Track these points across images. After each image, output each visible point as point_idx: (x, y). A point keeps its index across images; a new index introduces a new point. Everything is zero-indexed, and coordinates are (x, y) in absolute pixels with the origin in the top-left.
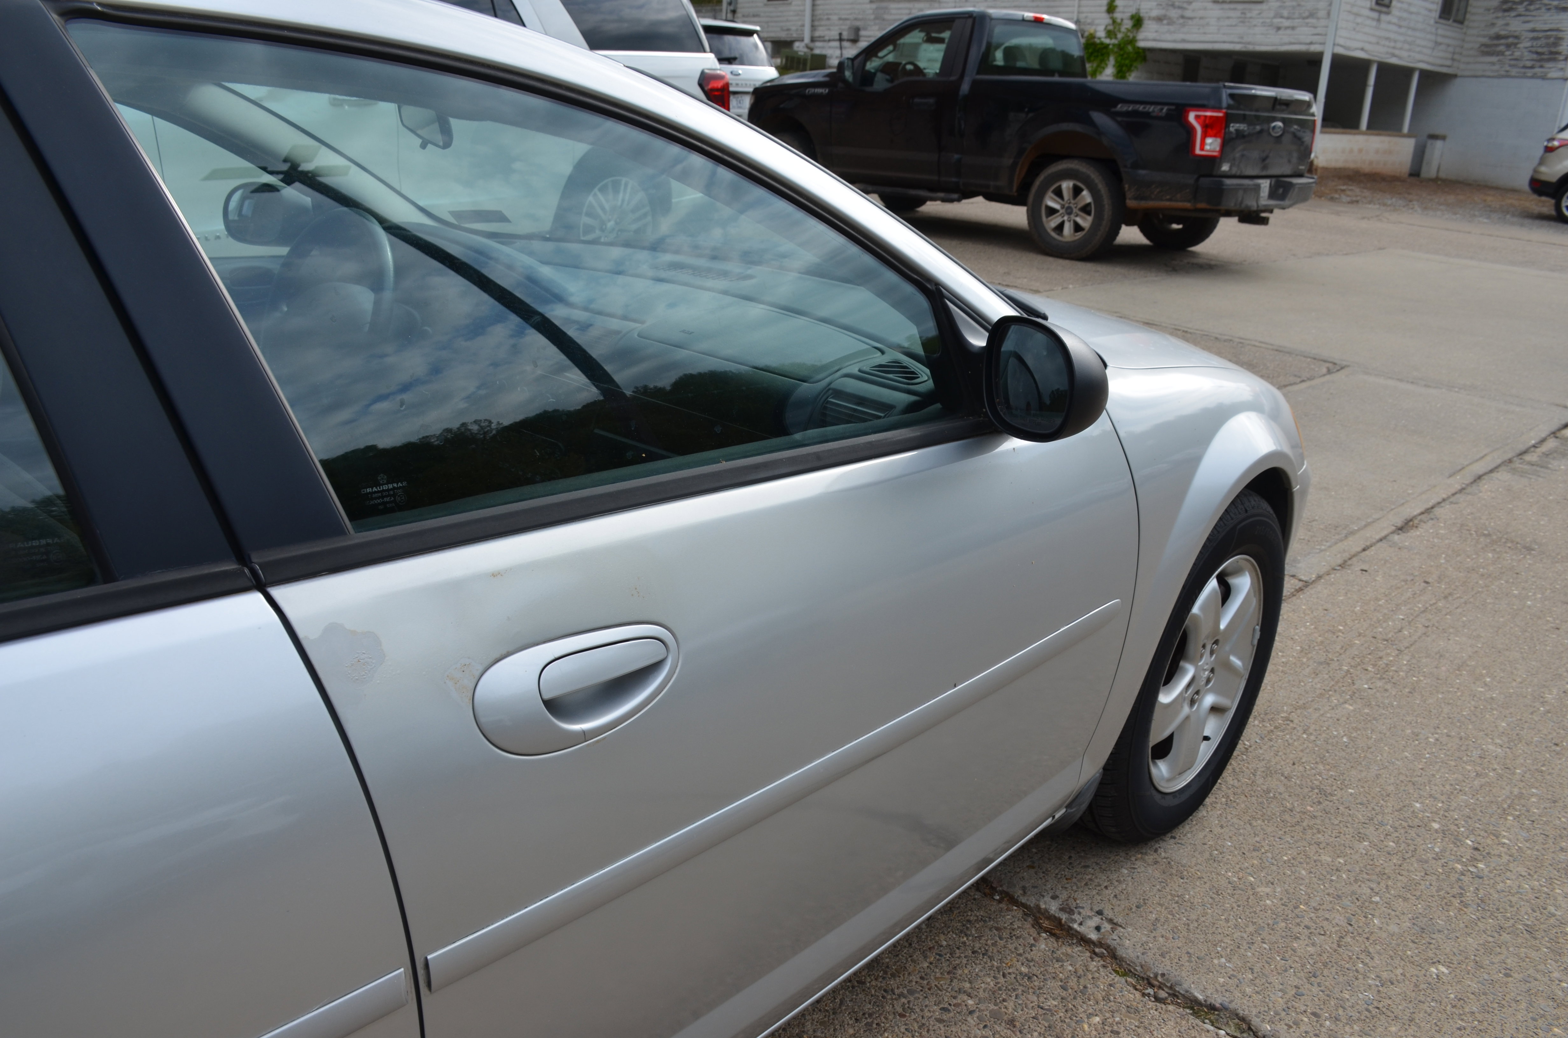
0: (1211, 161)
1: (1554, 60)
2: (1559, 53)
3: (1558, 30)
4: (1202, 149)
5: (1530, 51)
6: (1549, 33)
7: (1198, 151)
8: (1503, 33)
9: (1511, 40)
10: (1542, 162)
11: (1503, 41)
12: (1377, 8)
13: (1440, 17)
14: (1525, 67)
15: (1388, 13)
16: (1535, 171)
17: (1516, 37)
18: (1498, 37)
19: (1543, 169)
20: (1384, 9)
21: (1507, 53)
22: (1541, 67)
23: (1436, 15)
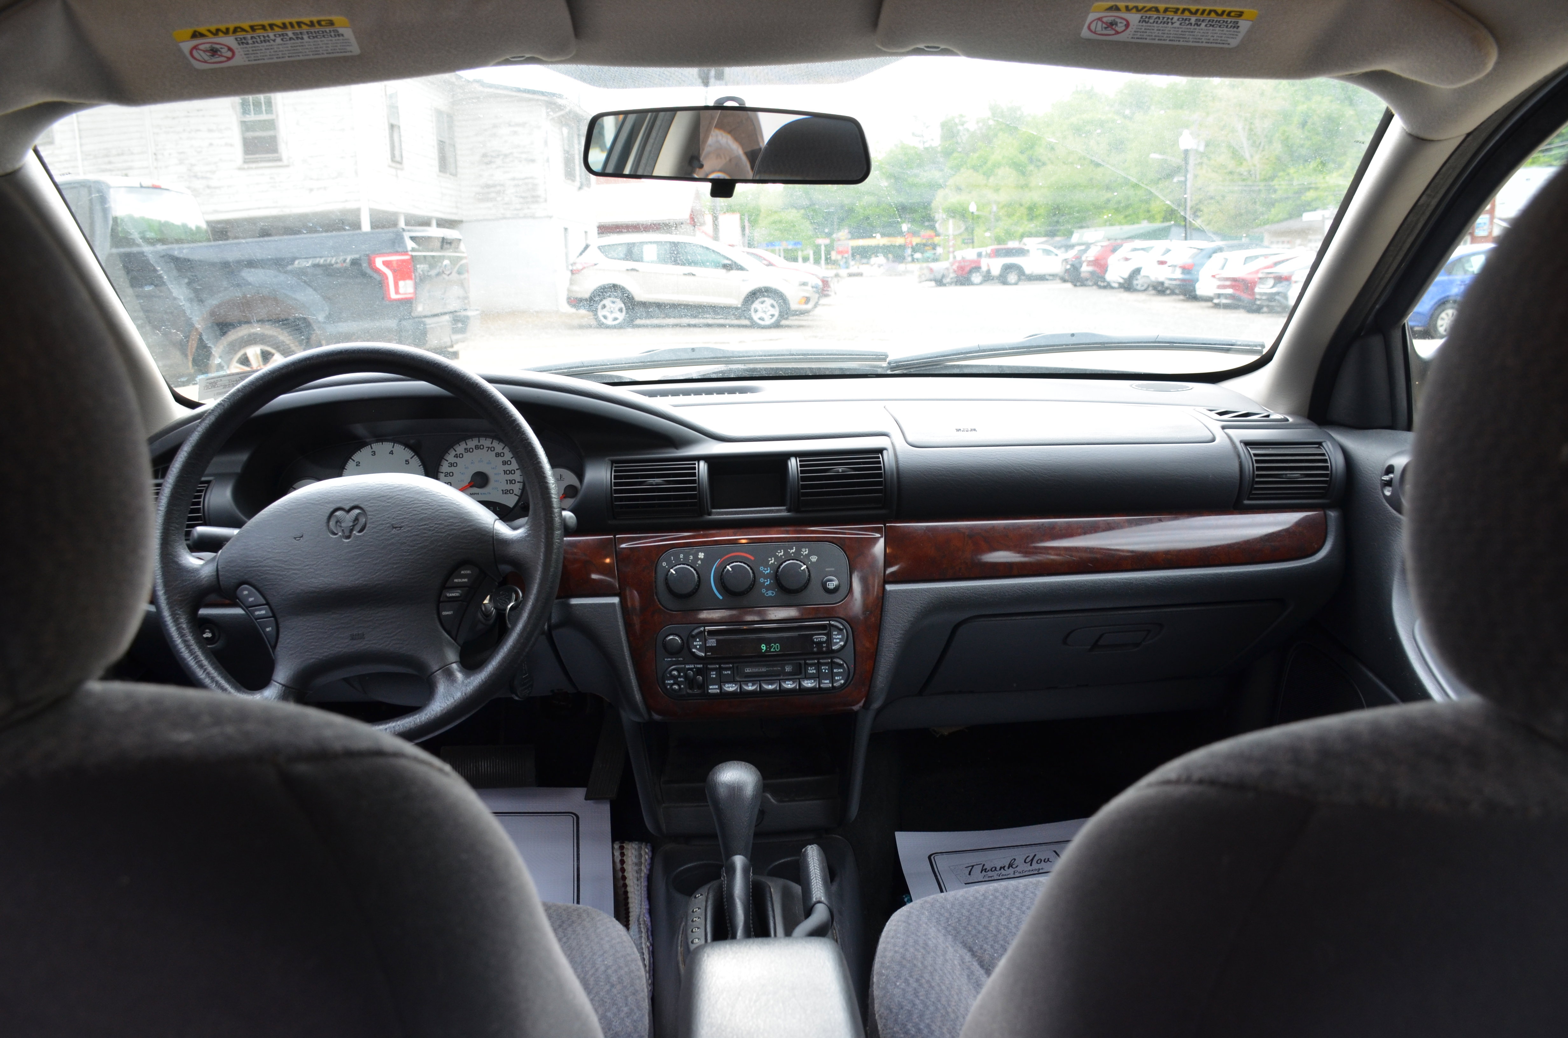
0: (408, 302)
1: (537, 202)
2: (539, 197)
3: (532, 178)
4: (397, 292)
5: (516, 196)
6: (526, 181)
7: (393, 296)
8: (490, 182)
9: (498, 188)
10: (572, 282)
11: (492, 189)
12: (394, 165)
13: (440, 171)
14: (516, 210)
15: (402, 169)
16: (569, 290)
17: (502, 185)
18: (488, 186)
19: (575, 288)
20: (398, 166)
21: (499, 199)
22: (528, 208)
23: (437, 169)
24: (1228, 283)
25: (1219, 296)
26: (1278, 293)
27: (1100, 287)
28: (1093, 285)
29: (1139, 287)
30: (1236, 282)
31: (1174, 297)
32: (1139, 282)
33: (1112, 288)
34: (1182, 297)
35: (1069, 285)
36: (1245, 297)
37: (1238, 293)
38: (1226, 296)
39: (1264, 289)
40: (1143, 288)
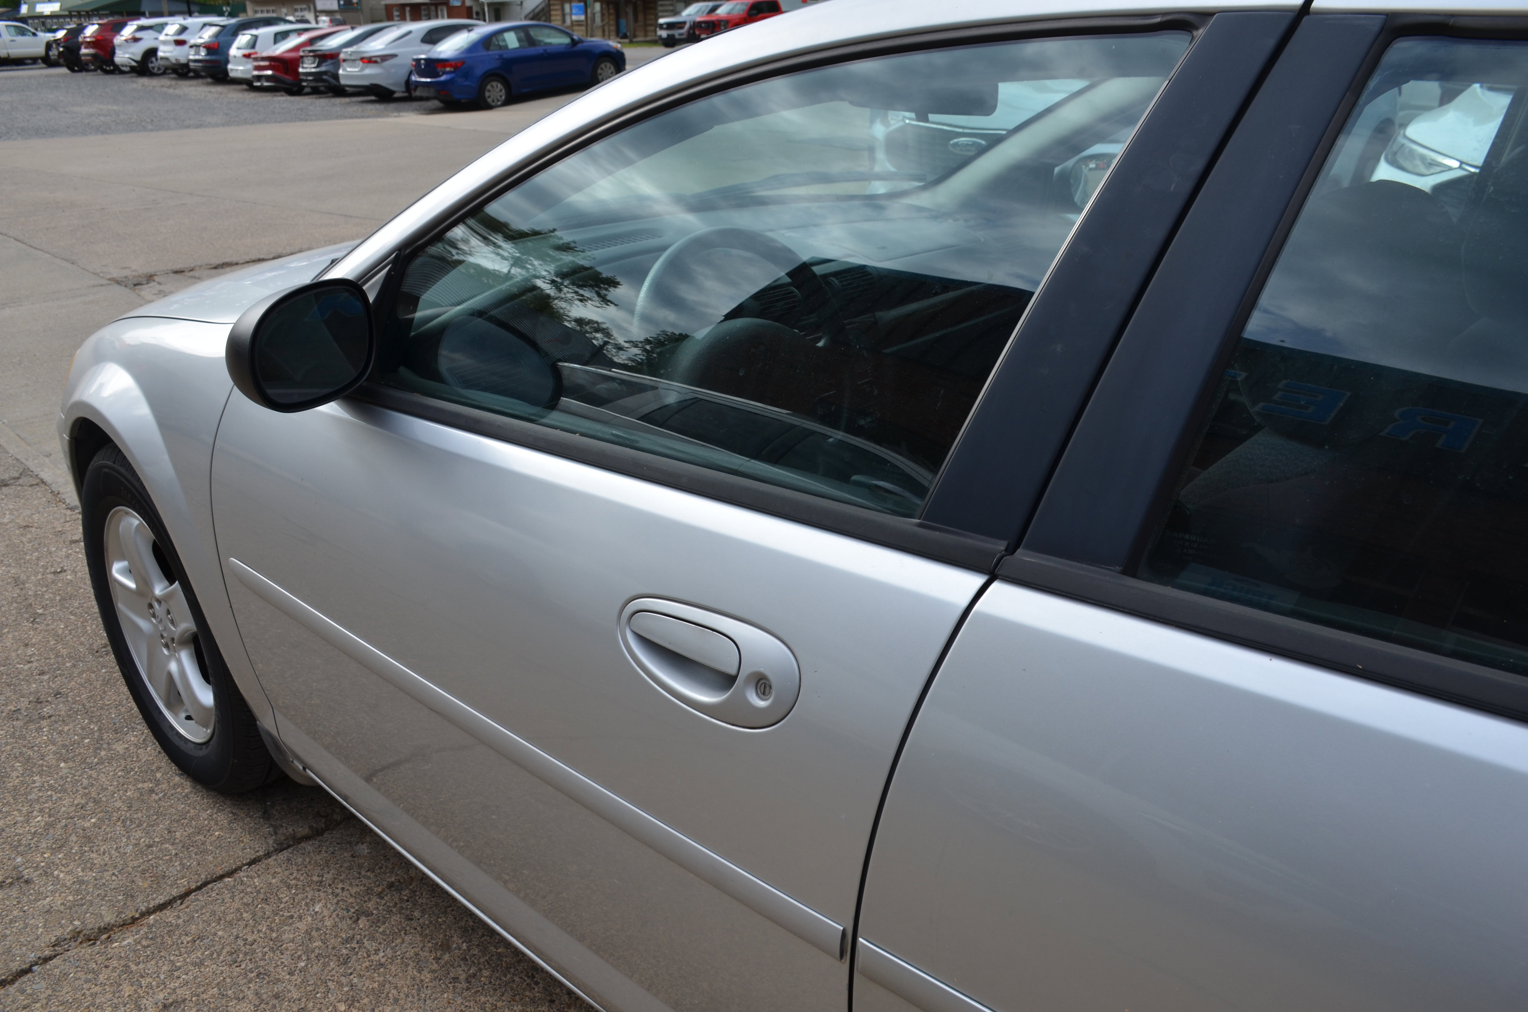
24: (266, 63)
25: (259, 78)
26: (325, 73)
27: (107, 72)
28: (95, 70)
29: (156, 70)
30: (276, 62)
31: (200, 81)
32: (154, 65)
33: (122, 72)
34: (209, 80)
35: (64, 70)
36: (288, 78)
37: (280, 75)
38: (268, 78)
39: (308, 67)
40: (161, 72)
